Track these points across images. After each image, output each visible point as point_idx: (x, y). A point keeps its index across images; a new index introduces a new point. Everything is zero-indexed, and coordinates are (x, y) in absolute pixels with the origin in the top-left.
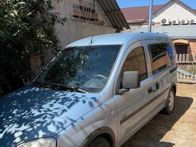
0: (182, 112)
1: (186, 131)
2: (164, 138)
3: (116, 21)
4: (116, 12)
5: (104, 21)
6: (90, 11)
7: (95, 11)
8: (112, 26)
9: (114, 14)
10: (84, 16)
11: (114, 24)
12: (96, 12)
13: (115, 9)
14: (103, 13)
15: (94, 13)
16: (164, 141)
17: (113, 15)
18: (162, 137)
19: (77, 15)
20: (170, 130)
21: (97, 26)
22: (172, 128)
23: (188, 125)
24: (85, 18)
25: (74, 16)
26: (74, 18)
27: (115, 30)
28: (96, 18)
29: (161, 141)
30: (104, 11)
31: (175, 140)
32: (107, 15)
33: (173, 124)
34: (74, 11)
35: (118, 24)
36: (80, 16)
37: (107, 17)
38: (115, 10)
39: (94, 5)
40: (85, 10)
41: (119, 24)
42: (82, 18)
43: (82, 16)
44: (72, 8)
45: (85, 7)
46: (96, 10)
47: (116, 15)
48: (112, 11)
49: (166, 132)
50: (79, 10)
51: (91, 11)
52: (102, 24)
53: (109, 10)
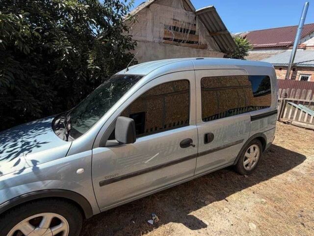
0: (267, 175)
1: (245, 210)
2: (200, 210)
3: (224, 44)
4: (222, 33)
5: (208, 43)
6: (187, 32)
7: (195, 32)
8: (219, 49)
9: (220, 35)
10: (179, 38)
11: (222, 48)
12: (196, 34)
13: (220, 28)
14: (208, 34)
15: (194, 34)
16: (195, 215)
17: (218, 36)
18: (198, 208)
19: (168, 37)
20: (222, 199)
21: (195, 50)
22: (227, 198)
23: (258, 200)
24: (180, 41)
25: (165, 39)
26: (164, 41)
27: (223, 54)
28: (197, 41)
29: (191, 214)
30: (209, 32)
31: (215, 218)
32: (213, 37)
33: (234, 192)
34: (165, 33)
35: (226, 48)
36: (173, 39)
37: (212, 39)
38: (221, 30)
39: (195, 25)
40: (181, 31)
41: (228, 47)
42: (175, 40)
43: (176, 38)
44: (162, 30)
45: (181, 28)
46: (197, 30)
47: (222, 37)
48: (217, 31)
49: (211, 202)
50: (172, 31)
51: (189, 32)
52: (204, 47)
53: (215, 30)
